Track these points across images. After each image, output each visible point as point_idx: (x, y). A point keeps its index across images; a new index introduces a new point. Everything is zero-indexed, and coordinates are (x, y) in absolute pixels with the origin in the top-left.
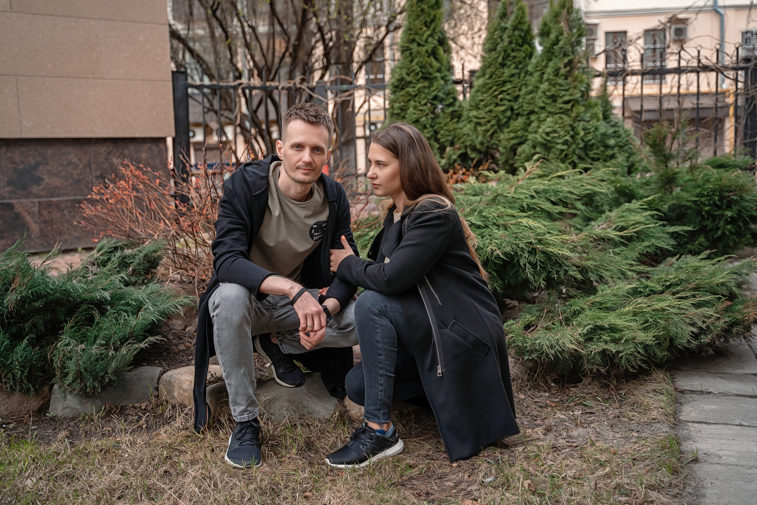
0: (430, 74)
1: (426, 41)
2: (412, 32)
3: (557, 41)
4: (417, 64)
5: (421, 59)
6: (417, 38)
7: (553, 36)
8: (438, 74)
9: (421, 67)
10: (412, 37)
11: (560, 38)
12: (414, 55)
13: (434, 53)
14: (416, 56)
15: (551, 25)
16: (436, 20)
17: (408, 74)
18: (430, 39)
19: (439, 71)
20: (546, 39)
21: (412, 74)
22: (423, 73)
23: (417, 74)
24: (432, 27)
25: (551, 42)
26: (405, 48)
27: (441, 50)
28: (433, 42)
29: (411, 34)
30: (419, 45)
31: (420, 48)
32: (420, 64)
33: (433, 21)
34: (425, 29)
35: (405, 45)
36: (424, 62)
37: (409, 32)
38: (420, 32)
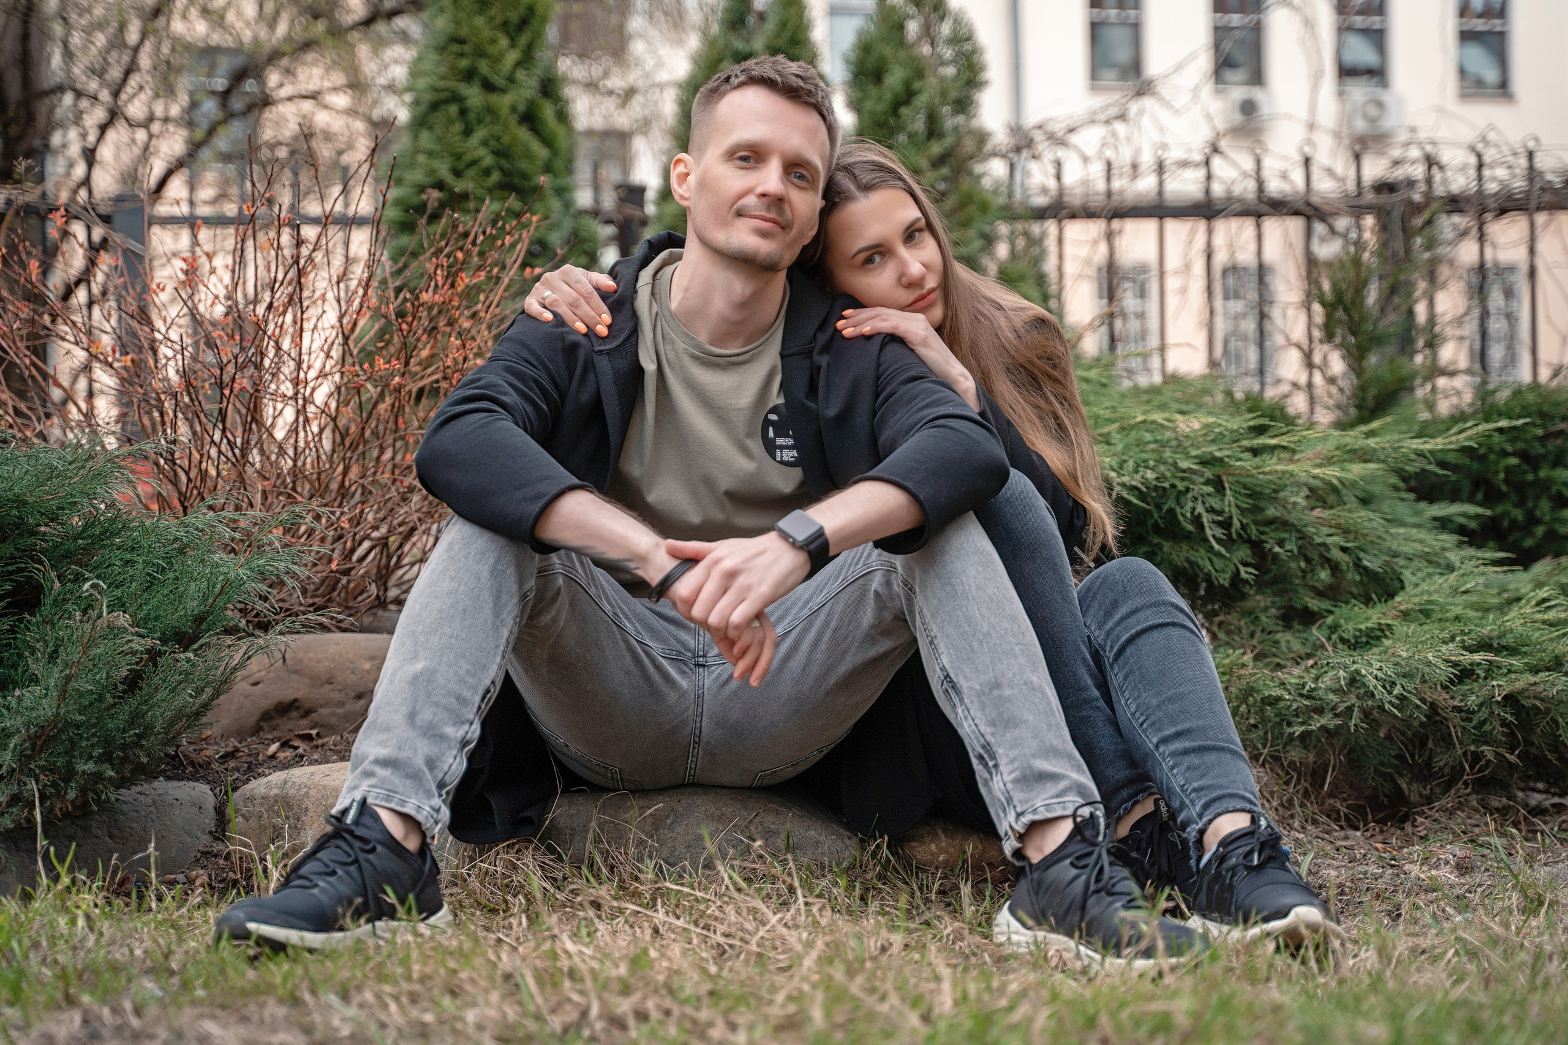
0: (525, 176)
1: (511, 79)
2: (466, 48)
3: (907, 96)
4: (484, 143)
5: (497, 129)
6: (484, 67)
7: (894, 79)
8: (543, 179)
9: (497, 153)
10: (464, 63)
11: (917, 85)
12: (472, 116)
13: (530, 118)
14: (480, 121)
15: (888, 51)
16: (535, 22)
17: (457, 173)
18: (520, 75)
19: (548, 169)
20: (873, 91)
21: (472, 172)
22: (501, 169)
23: (487, 172)
24: (523, 40)
25: (888, 96)
26: (444, 95)
27: (548, 112)
28: (527, 87)
29: (462, 55)
30: (488, 86)
31: (494, 98)
32: (493, 143)
33: (524, 23)
34: (504, 42)
35: (442, 84)
36: (506, 139)
37: (456, 48)
38: (492, 50)
